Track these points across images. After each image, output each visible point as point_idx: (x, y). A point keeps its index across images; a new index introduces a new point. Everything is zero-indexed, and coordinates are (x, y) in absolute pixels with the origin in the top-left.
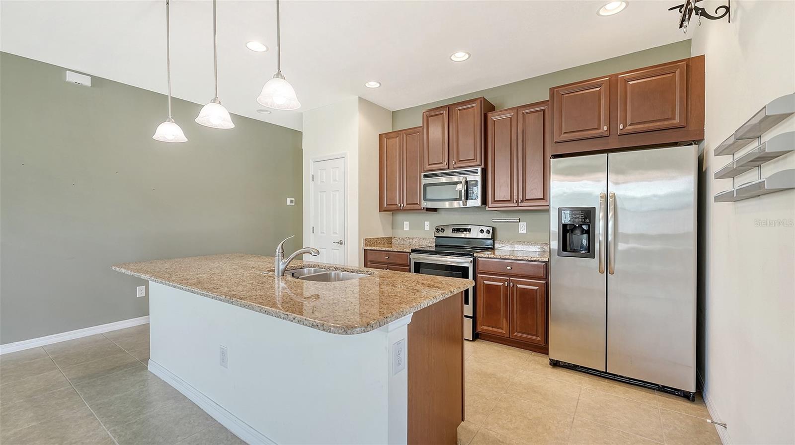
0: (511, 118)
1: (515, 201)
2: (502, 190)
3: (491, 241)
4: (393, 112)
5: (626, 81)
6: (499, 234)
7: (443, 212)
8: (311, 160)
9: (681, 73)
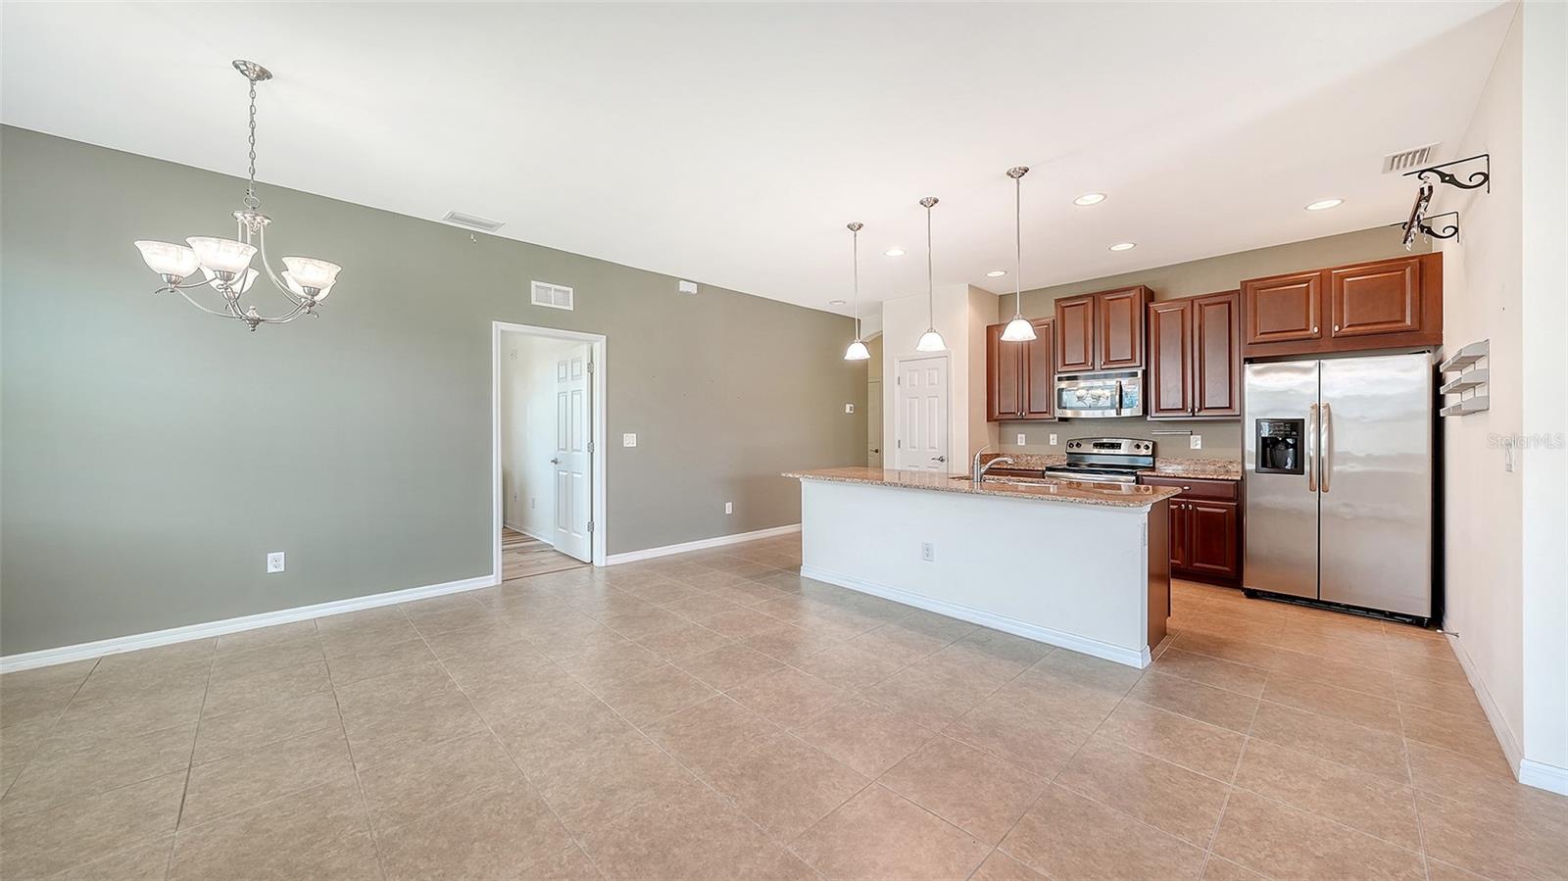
0: (1182, 311)
1: (1189, 410)
2: (1171, 396)
3: (1151, 459)
4: (1000, 296)
5: (1342, 277)
6: (1161, 449)
7: (1077, 422)
8: (896, 360)
9: (1413, 272)
